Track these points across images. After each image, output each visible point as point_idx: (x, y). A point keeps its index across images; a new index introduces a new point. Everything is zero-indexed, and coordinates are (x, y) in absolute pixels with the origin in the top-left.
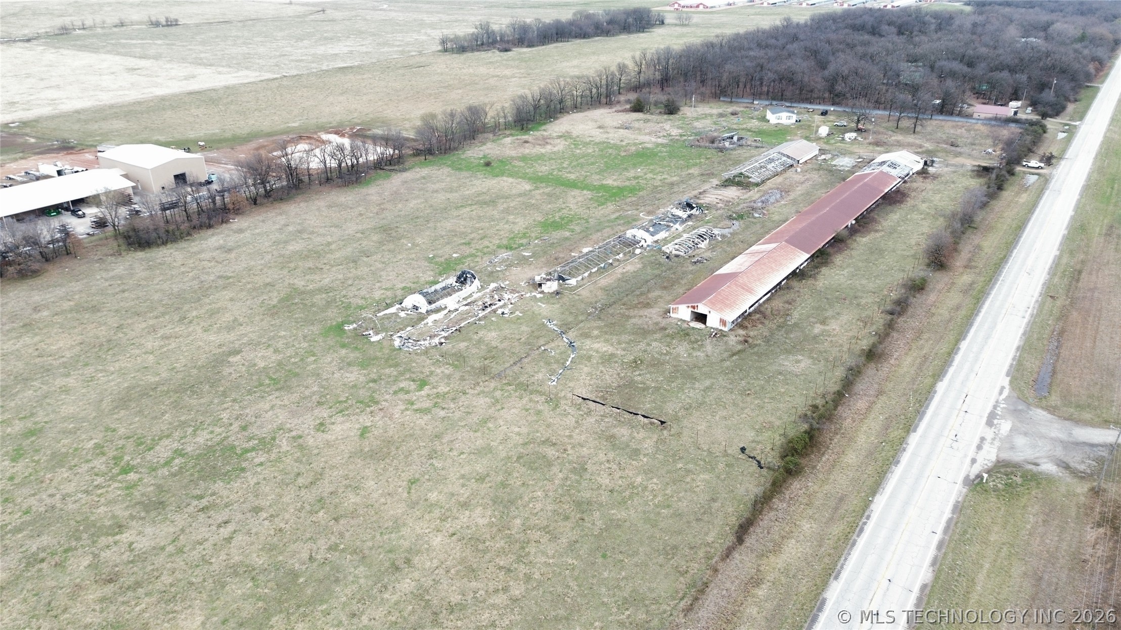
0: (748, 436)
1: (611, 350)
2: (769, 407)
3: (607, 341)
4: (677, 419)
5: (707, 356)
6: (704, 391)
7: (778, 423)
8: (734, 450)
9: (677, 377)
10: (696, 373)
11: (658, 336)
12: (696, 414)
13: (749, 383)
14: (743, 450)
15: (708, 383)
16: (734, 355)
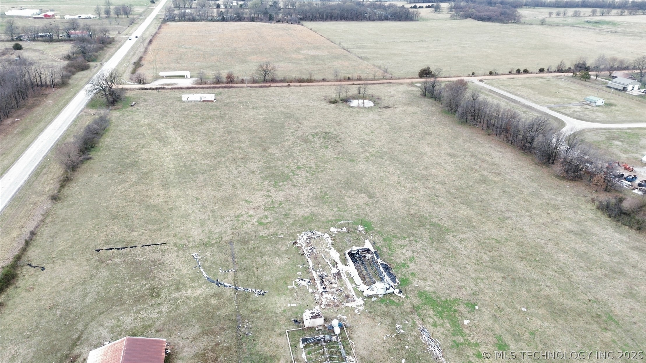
0: (42, 277)
1: (184, 293)
2: (32, 303)
3: (196, 299)
4: (96, 268)
5: (102, 325)
6: (87, 294)
7: (24, 294)
8: (48, 267)
9: (115, 296)
10: (102, 306)
11: (159, 323)
12: (84, 275)
13: (54, 315)
14: (43, 269)
15: (88, 301)
16: (79, 339)
